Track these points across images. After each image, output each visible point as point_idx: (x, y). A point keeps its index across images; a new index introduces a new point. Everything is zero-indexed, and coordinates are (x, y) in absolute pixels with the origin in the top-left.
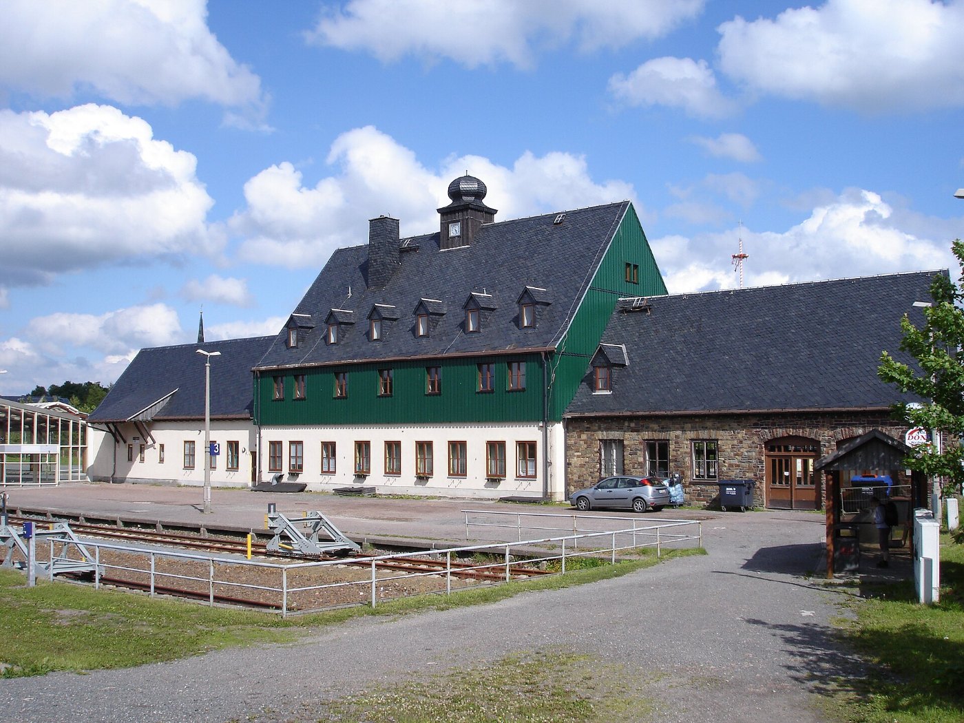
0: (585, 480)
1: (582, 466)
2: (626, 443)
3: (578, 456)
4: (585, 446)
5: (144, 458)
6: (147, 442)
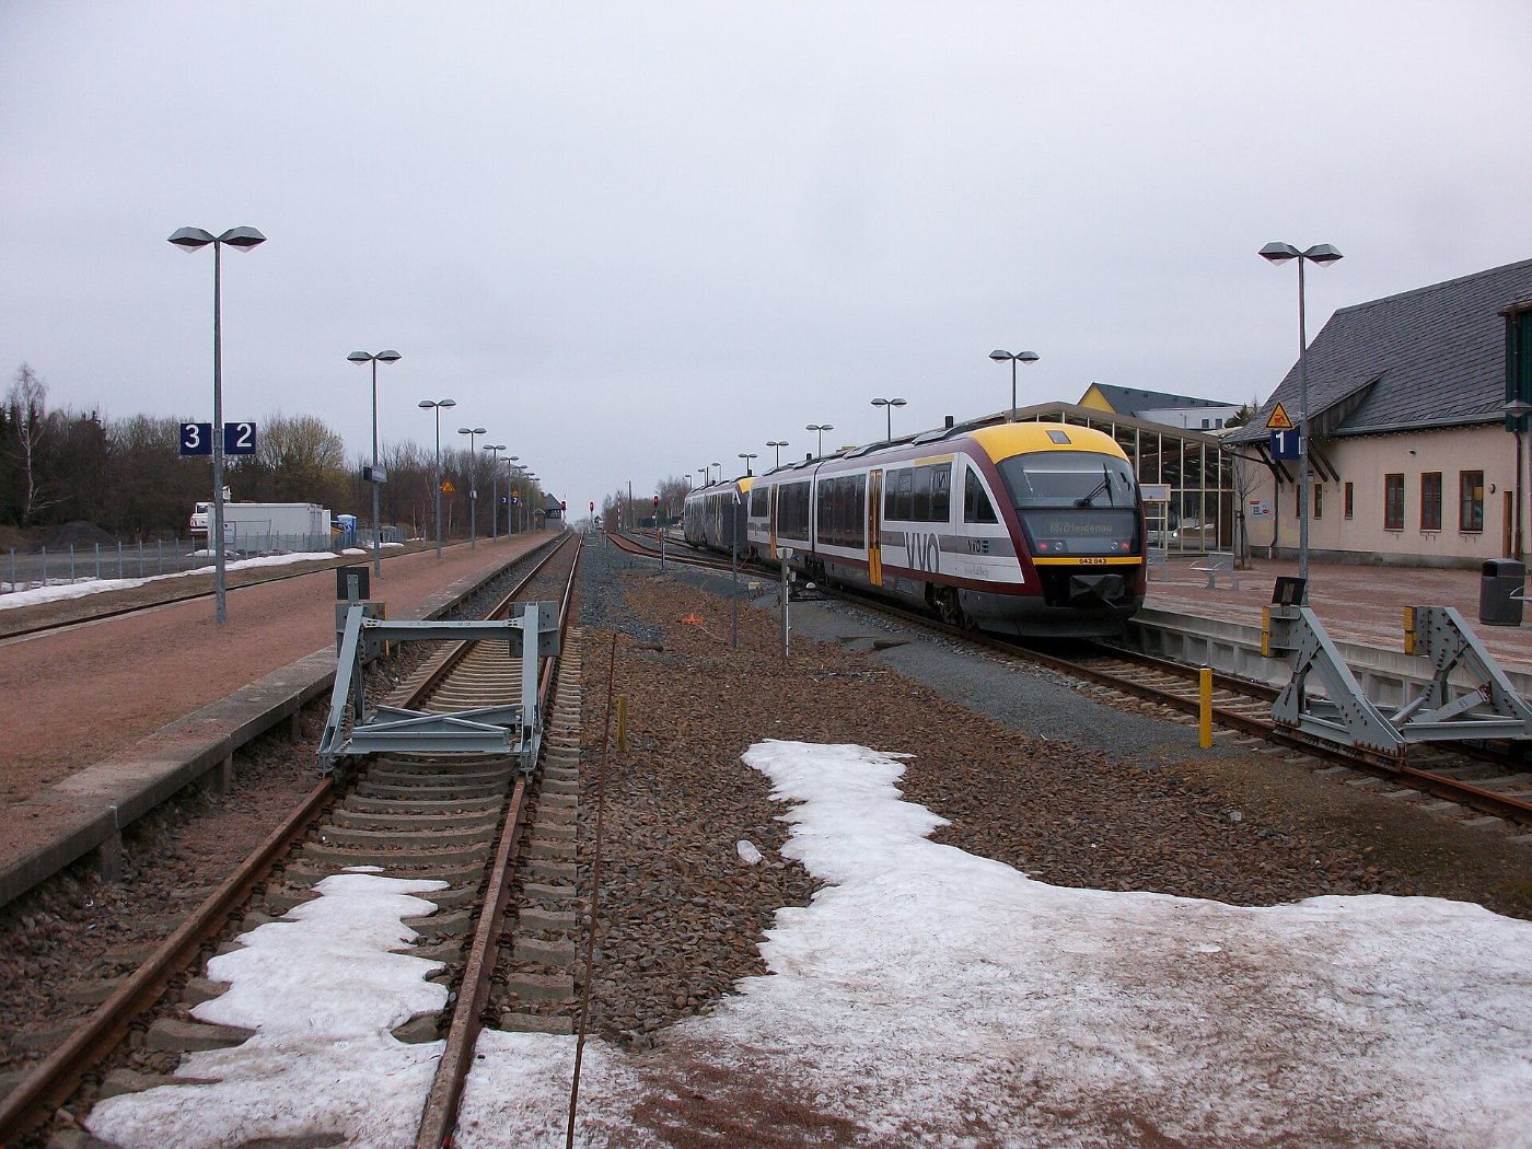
5: (1318, 513)
6: (1325, 479)
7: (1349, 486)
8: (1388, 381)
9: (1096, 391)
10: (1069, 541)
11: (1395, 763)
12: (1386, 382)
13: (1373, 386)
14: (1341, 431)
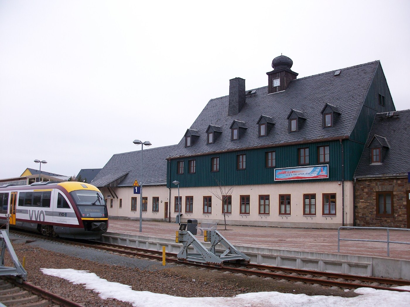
0: (367, 216)
1: (364, 208)
2: (394, 193)
3: (362, 202)
4: (367, 196)
5: (112, 206)
6: (114, 198)
7: (121, 200)
8: (131, 173)
9: (28, 171)
10: (91, 214)
11: (220, 266)
12: (130, 174)
13: (127, 174)
14: (119, 186)
